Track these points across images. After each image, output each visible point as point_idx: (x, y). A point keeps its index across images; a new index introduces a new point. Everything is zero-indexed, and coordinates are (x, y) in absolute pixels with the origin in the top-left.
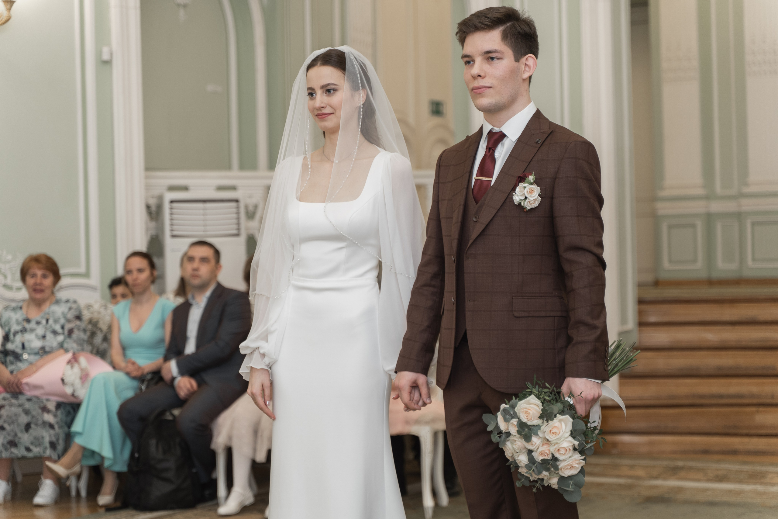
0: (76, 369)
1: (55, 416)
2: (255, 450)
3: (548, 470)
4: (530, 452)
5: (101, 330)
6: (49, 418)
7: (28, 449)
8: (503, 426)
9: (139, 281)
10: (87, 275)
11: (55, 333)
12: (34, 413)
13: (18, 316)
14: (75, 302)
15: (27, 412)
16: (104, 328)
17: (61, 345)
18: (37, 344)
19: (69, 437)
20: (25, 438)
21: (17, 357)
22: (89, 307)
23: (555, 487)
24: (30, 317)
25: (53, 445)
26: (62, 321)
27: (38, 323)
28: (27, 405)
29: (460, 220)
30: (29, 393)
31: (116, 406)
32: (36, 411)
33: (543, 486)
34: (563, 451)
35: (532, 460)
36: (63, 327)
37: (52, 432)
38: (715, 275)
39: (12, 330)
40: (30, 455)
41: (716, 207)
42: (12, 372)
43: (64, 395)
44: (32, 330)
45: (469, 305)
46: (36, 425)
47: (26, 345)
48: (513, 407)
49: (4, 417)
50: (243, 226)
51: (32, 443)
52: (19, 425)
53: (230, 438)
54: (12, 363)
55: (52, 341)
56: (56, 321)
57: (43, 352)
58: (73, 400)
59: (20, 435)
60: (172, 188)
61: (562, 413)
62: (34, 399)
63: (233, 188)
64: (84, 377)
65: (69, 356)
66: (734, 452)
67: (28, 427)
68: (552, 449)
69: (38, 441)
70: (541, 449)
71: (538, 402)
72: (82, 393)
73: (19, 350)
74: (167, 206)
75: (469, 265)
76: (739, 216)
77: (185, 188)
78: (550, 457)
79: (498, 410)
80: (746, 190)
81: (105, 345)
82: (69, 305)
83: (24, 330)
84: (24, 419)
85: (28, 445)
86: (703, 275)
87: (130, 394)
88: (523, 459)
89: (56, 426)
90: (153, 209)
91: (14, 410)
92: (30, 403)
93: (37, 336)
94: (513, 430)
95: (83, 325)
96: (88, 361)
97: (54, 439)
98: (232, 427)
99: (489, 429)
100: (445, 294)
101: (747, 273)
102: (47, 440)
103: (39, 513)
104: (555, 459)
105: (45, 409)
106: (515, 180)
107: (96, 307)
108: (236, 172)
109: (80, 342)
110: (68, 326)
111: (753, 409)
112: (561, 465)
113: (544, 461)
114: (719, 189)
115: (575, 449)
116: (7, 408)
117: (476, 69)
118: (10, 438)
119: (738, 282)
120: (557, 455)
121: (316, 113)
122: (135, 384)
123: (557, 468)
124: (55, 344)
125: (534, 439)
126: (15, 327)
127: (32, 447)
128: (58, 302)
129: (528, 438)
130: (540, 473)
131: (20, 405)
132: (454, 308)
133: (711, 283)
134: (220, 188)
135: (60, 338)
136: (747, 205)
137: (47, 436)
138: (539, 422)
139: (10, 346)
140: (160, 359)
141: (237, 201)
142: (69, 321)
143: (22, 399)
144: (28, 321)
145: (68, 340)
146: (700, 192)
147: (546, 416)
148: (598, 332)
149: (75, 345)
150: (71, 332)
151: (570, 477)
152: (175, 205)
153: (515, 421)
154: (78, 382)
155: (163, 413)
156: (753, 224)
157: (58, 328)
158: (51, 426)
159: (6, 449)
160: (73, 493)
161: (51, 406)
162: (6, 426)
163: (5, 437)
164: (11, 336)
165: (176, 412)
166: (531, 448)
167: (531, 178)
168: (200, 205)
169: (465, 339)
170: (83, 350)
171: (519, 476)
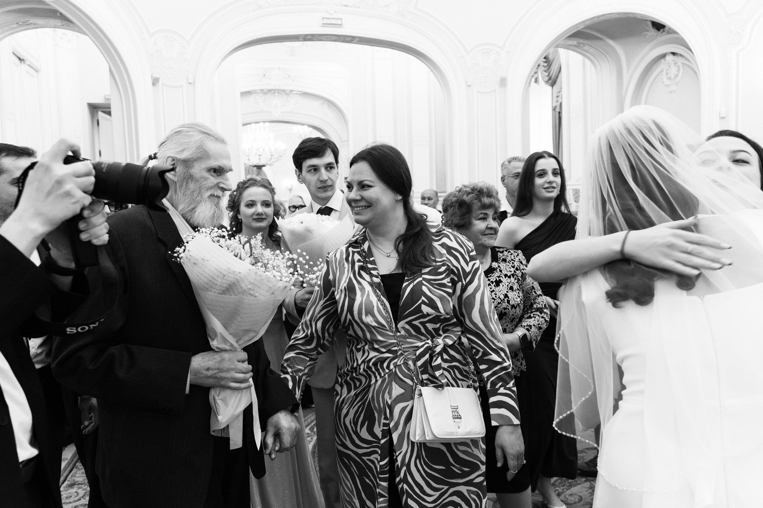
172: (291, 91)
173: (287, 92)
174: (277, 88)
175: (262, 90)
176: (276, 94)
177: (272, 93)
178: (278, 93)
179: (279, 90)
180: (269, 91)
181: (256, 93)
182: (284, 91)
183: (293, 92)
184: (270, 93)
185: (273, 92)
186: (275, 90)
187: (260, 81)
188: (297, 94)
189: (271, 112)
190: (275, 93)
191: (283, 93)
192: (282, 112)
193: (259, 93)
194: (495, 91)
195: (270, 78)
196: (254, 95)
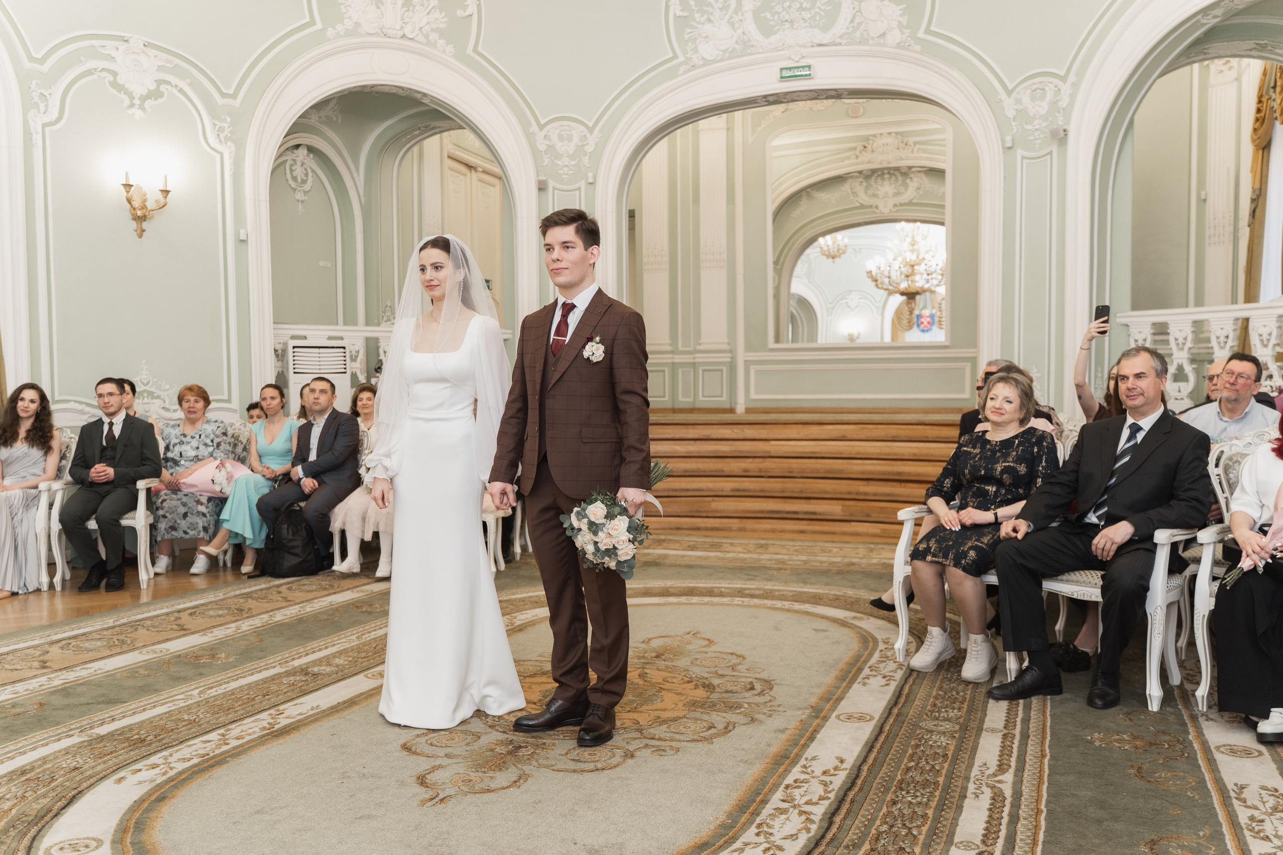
0: (223, 472)
1: (207, 507)
2: (363, 532)
3: (610, 557)
4: (596, 543)
5: (242, 443)
6: (202, 509)
7: (185, 532)
8: (576, 524)
9: (272, 406)
10: (229, 401)
11: (206, 445)
12: (190, 505)
13: (177, 431)
14: (222, 422)
15: (184, 505)
16: (244, 441)
17: (211, 455)
18: (192, 453)
19: (218, 523)
20: (183, 524)
21: (176, 463)
22: (232, 425)
23: (614, 568)
24: (186, 433)
25: (205, 529)
26: (212, 436)
27: (193, 437)
28: (185, 499)
29: (542, 369)
30: (186, 490)
31: (255, 500)
32: (192, 504)
33: (604, 567)
34: (621, 543)
35: (597, 549)
36: (212, 441)
37: (204, 519)
38: (677, 406)
39: (172, 443)
40: (187, 537)
41: (678, 359)
42: (172, 474)
43: (214, 492)
44: (188, 443)
45: (548, 433)
46: (192, 514)
47: (183, 454)
48: (584, 510)
49: (166, 509)
50: (348, 366)
51: (188, 528)
52: (178, 514)
53: (344, 523)
54: (172, 468)
55: (204, 451)
56: (207, 437)
57: (197, 459)
58: (221, 495)
59: (178, 521)
60: (293, 337)
61: (620, 514)
62: (190, 495)
63: (342, 338)
64: (230, 478)
65: (218, 462)
66: (698, 529)
67: (185, 515)
68: (614, 541)
69: (193, 526)
70: (604, 541)
71: (603, 506)
72: (228, 490)
73: (178, 458)
74: (290, 350)
75: (549, 402)
76: (694, 365)
77: (305, 338)
78: (611, 547)
79: (572, 511)
80: (699, 347)
81: (245, 453)
82: (217, 424)
83: (181, 443)
84: (182, 510)
85: (186, 529)
86: (669, 406)
87: (266, 491)
88: (590, 549)
89: (208, 515)
90: (280, 352)
91: (174, 503)
92: (187, 497)
93: (191, 447)
94: (584, 527)
95: (228, 439)
96: (233, 466)
97: (206, 525)
98: (346, 515)
99: (565, 526)
100: (528, 424)
101: (699, 405)
102: (201, 525)
103: (195, 580)
104: (615, 548)
105: (199, 502)
106: (585, 340)
107: (237, 425)
108: (341, 327)
109: (227, 453)
110: (216, 440)
111: (710, 499)
112: (619, 553)
113: (607, 550)
114: (680, 348)
115: (629, 541)
116: (168, 501)
117: (555, 255)
118: (171, 524)
119: (692, 410)
120: (616, 546)
121: (427, 284)
122: (270, 483)
123: (616, 555)
124: (206, 454)
125: (600, 534)
126: (174, 441)
127: (188, 531)
128: (208, 422)
129: (595, 533)
130: (603, 558)
131: (179, 500)
132: (538, 435)
133: (674, 411)
134: (330, 338)
135: (211, 449)
136: (700, 358)
137: (201, 522)
138: (604, 521)
139: (170, 455)
140: (290, 465)
141: (344, 348)
142: (217, 437)
143: (180, 495)
144: (185, 436)
145: (216, 450)
146: (669, 348)
147: (610, 516)
148: (645, 454)
149: (222, 455)
150: (219, 445)
151: (625, 561)
152: (296, 350)
153: (585, 520)
154: (225, 482)
155: (292, 505)
156: (704, 371)
157: (208, 442)
158: (204, 515)
159: (168, 533)
160: (221, 564)
161: (204, 500)
162: (167, 515)
163: (167, 524)
164: (171, 448)
165: (302, 504)
166: (597, 540)
167: (598, 339)
168: (317, 350)
169: (545, 457)
170: (228, 458)
171: (585, 560)
172: (910, 168)
173: (903, 171)
174: (885, 165)
175: (860, 172)
176: (887, 176)
177: (878, 176)
178: (889, 173)
179: (889, 169)
180: (874, 171)
181: (852, 177)
182: (897, 169)
183: (914, 169)
184: (876, 175)
185: (880, 173)
186: (882, 169)
187: (857, 157)
188: (919, 172)
189: (877, 207)
190: (883, 174)
191: (896, 173)
192: (895, 205)
193: (857, 177)
194: (1051, 153)
195: (873, 151)
196: (850, 181)
